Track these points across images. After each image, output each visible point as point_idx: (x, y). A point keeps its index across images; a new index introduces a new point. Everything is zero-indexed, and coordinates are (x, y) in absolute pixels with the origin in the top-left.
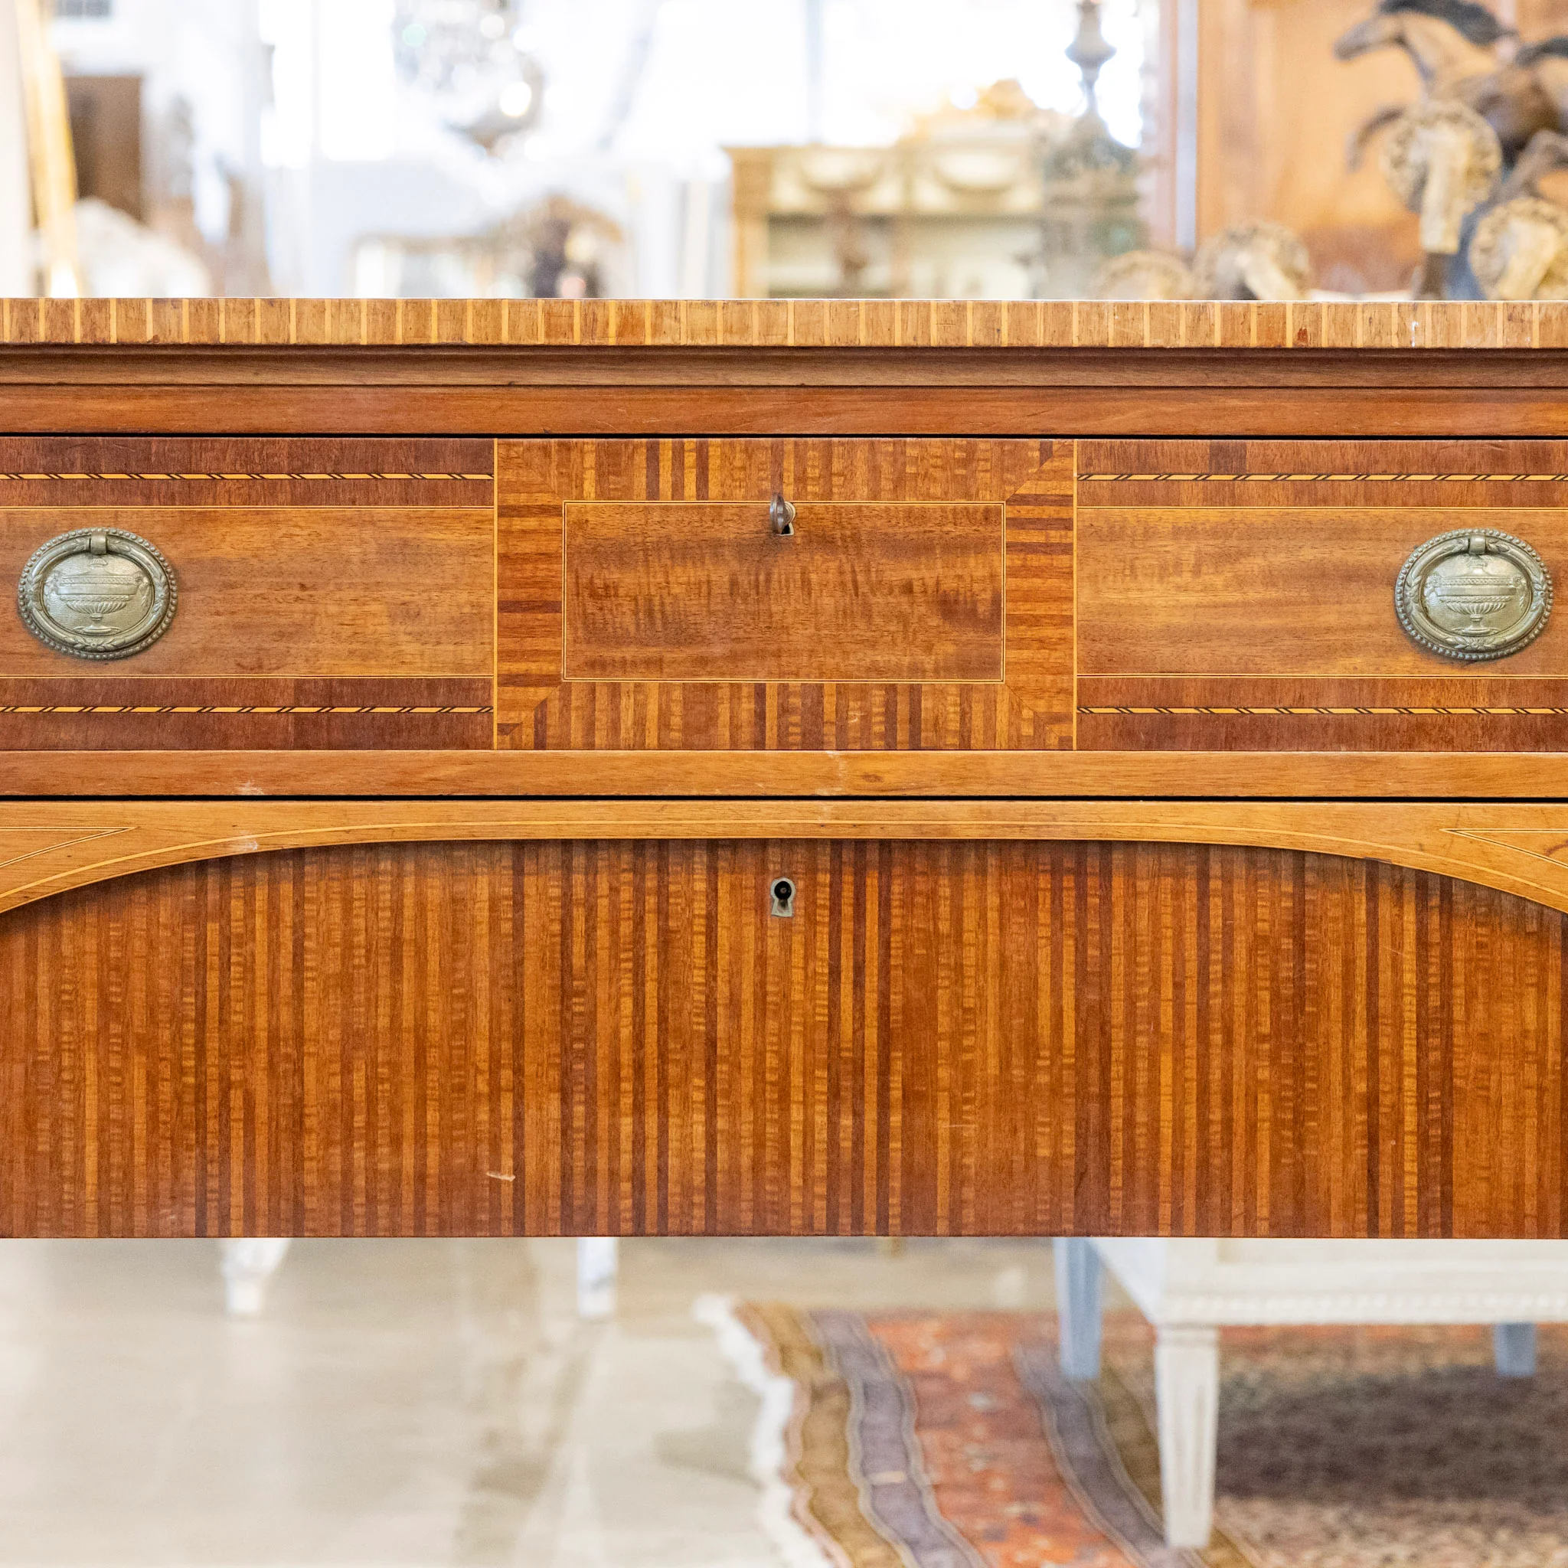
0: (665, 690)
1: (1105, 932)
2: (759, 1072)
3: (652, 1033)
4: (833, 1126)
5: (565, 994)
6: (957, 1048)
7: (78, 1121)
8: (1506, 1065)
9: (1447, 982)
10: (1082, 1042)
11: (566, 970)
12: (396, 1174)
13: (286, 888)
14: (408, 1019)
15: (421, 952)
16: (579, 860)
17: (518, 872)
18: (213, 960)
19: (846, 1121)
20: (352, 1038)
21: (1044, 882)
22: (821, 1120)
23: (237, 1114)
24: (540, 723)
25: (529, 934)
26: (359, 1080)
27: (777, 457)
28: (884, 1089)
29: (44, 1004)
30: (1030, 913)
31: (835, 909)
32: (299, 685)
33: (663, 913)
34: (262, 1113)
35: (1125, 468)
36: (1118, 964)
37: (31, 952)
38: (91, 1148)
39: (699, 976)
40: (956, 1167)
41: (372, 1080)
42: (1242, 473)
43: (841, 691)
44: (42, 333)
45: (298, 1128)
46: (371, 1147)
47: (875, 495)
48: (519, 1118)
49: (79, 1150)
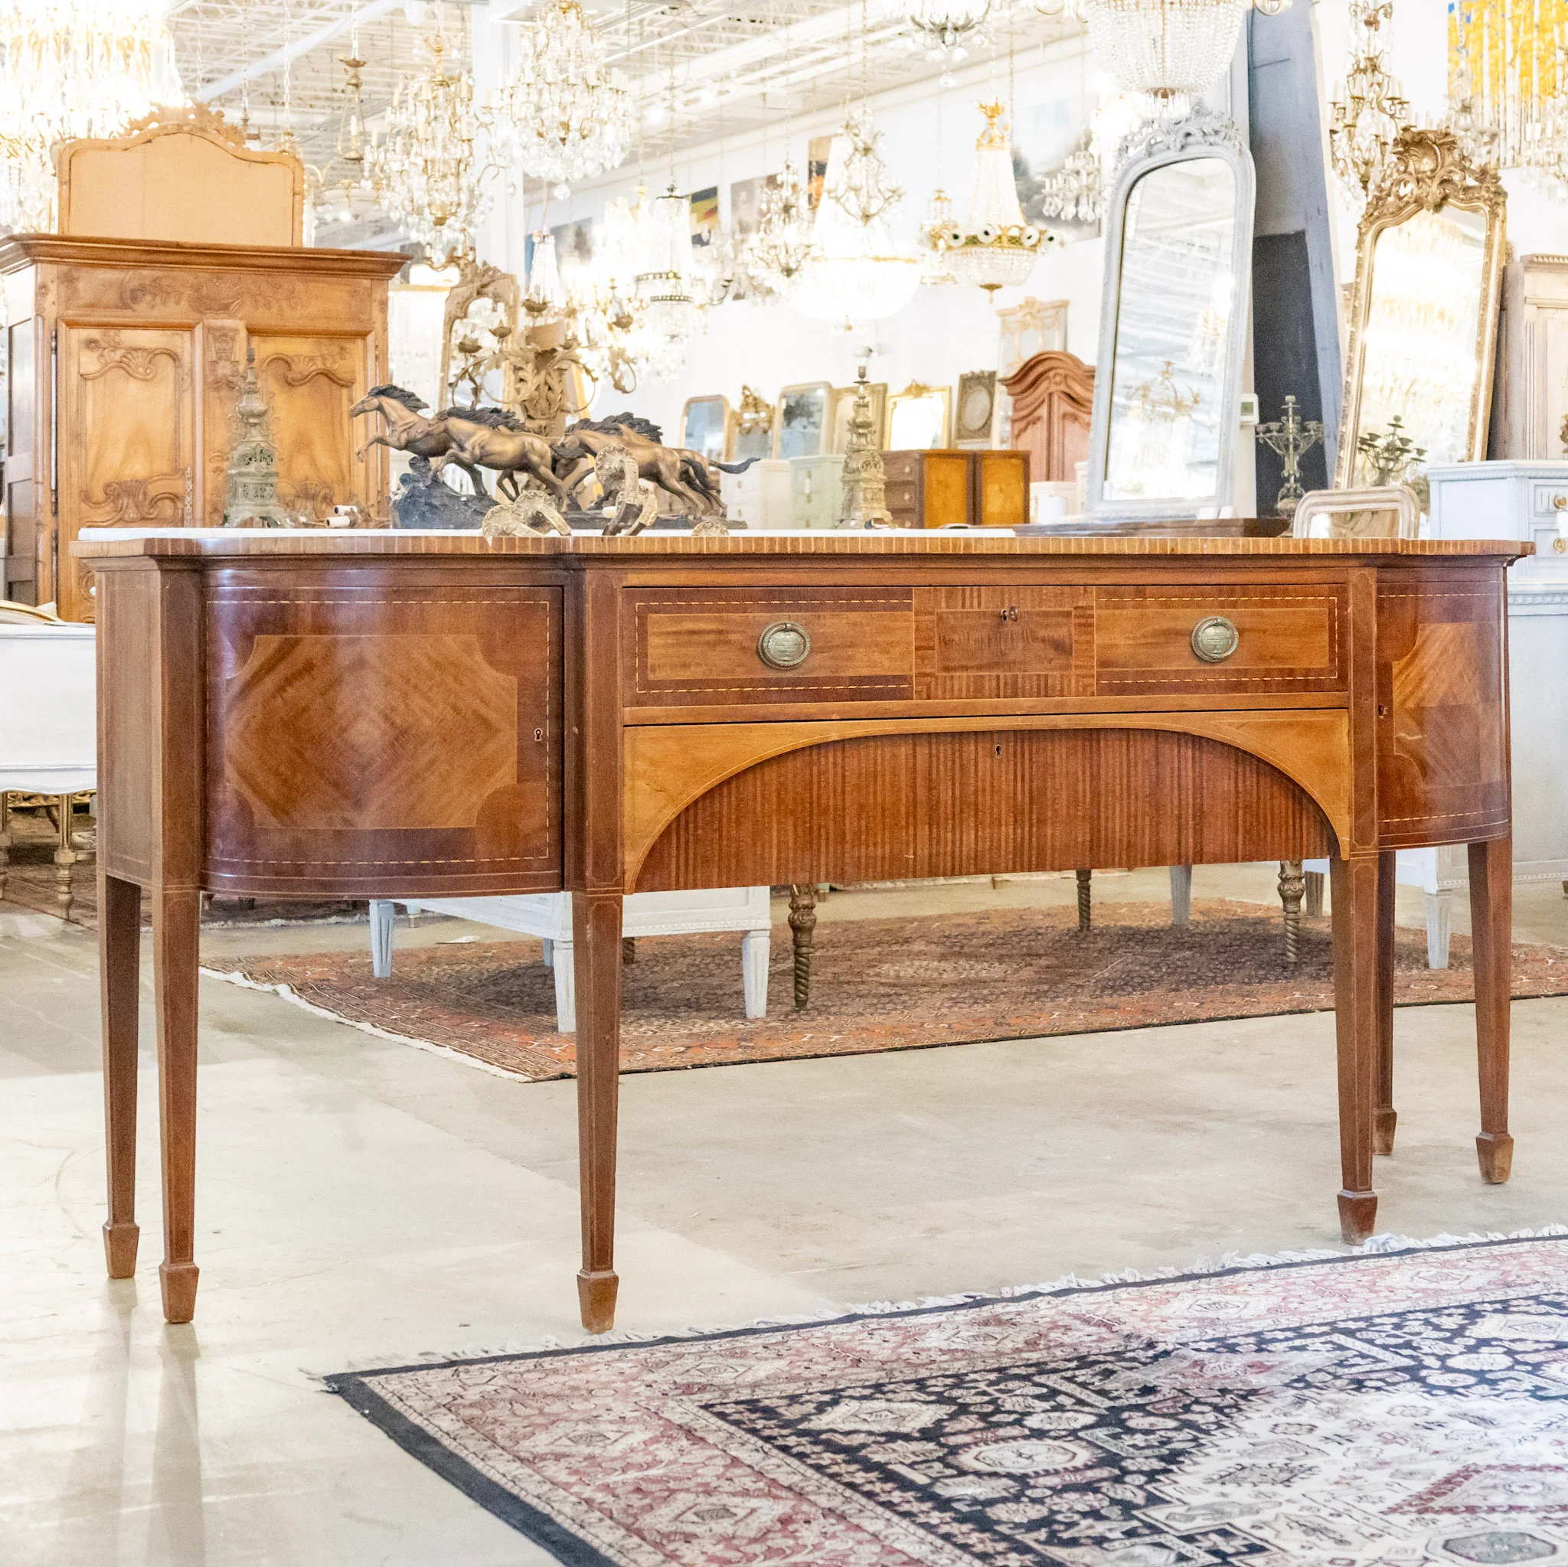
0: (968, 677)
1: (1099, 761)
2: (992, 814)
3: (958, 803)
4: (1015, 833)
5: (930, 789)
6: (1053, 804)
7: (770, 842)
8: (1219, 802)
9: (1201, 775)
10: (1092, 799)
11: (930, 781)
12: (875, 857)
13: (839, 754)
14: (879, 800)
15: (883, 776)
16: (934, 740)
17: (915, 745)
18: (815, 780)
19: (1019, 831)
20: (862, 807)
21: (1080, 743)
22: (1011, 831)
23: (824, 837)
24: (929, 689)
25: (918, 767)
26: (863, 823)
27: (1003, 593)
28: (1031, 820)
29: (759, 799)
30: (1075, 754)
31: (1015, 756)
32: (851, 678)
33: (961, 759)
34: (832, 837)
35: (1110, 595)
36: (1103, 772)
37: (755, 779)
38: (775, 852)
39: (972, 781)
40: (1053, 846)
41: (868, 822)
42: (1145, 597)
43: (1023, 677)
44: (777, 550)
45: (843, 841)
46: (868, 846)
47: (1033, 606)
48: (915, 835)
49: (771, 852)
